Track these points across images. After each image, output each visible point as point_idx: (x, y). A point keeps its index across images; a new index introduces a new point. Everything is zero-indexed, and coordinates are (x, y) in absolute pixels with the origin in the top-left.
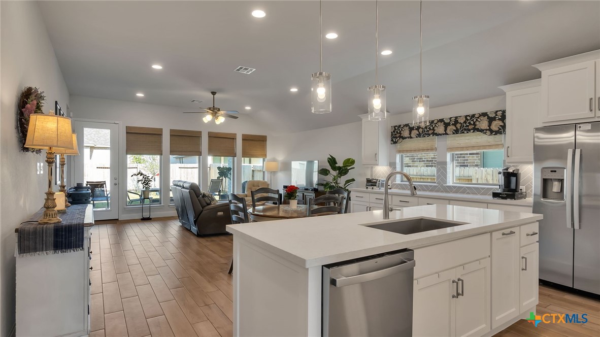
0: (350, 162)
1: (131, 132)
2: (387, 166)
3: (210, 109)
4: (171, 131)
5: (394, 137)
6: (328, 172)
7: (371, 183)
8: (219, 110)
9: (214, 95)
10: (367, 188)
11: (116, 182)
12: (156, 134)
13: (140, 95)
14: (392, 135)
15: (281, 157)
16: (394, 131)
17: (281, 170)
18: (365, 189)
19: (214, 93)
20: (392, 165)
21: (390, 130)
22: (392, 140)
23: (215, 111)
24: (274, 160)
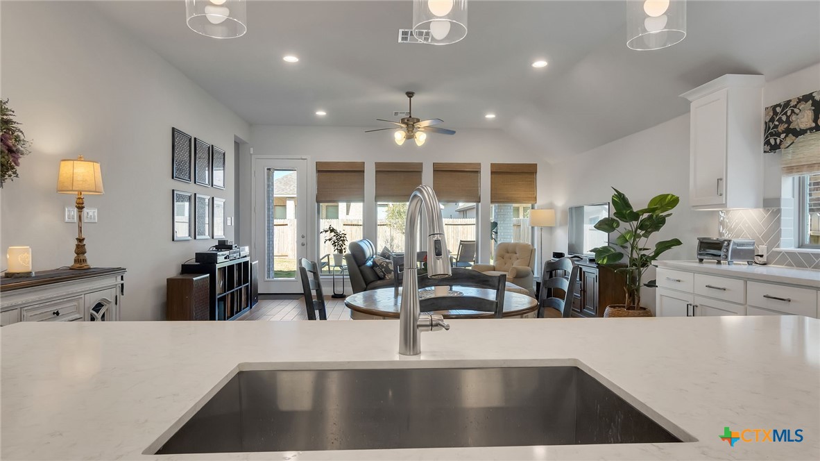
0: (667, 202)
1: (324, 170)
2: (757, 207)
3: (403, 121)
4: (377, 164)
5: (772, 135)
6: (615, 225)
7: (711, 248)
8: (418, 121)
9: (410, 97)
10: (701, 260)
11: (304, 241)
12: (356, 171)
13: (321, 113)
14: (767, 128)
15: (561, 201)
16: (772, 120)
17: (561, 225)
18: (696, 265)
19: (410, 95)
20: (771, 204)
21: (763, 117)
22: (767, 143)
23: (410, 124)
24: (551, 206)
